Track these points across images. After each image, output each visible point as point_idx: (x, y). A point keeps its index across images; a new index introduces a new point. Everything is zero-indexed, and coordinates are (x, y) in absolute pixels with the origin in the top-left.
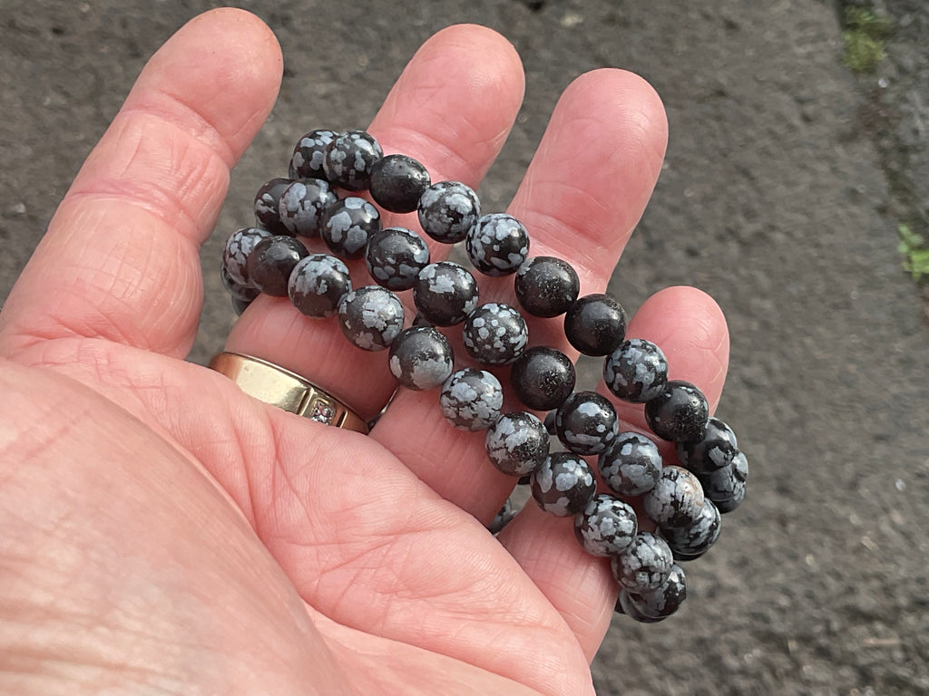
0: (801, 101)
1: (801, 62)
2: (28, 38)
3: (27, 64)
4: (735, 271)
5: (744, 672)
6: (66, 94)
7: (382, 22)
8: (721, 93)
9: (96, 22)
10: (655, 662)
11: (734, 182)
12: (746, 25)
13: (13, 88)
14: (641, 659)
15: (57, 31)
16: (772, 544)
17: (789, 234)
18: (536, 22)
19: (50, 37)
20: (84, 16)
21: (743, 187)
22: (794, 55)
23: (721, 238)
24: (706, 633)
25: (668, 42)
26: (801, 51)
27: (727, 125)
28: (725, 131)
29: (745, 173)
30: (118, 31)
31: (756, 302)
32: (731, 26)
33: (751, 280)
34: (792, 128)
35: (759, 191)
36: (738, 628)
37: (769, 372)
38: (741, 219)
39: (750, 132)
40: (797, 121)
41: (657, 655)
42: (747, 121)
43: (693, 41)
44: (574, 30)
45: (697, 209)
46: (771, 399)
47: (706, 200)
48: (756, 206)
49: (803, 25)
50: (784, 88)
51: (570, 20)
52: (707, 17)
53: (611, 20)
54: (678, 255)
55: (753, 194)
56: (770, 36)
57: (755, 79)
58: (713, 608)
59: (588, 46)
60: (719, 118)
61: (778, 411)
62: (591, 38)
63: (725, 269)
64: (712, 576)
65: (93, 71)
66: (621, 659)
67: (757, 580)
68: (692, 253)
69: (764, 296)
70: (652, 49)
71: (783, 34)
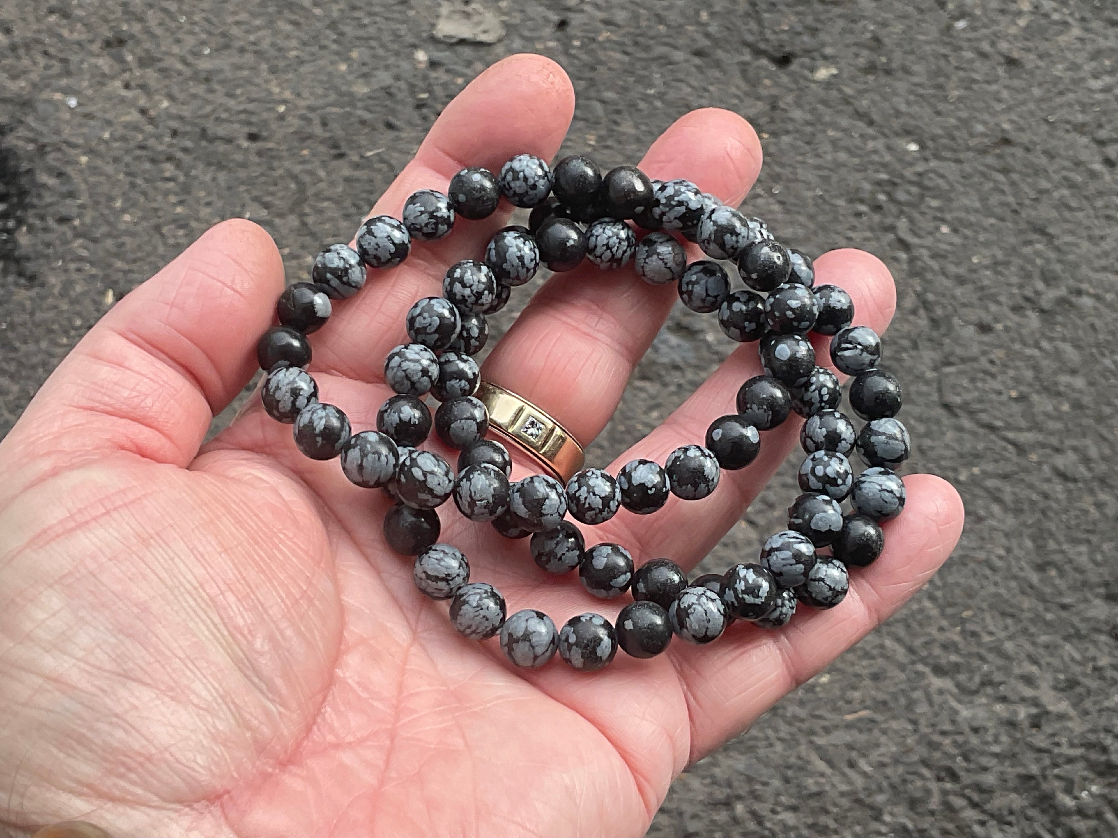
0: (1101, 143)
1: (1099, 96)
2: (221, 147)
3: (222, 176)
4: (1037, 346)
5: (1081, 812)
6: (266, 206)
7: (610, 95)
8: (1006, 141)
9: (294, 123)
10: (975, 805)
11: (1029, 243)
12: (1030, 60)
13: (208, 204)
14: (958, 802)
15: (253, 137)
16: (1104, 661)
17: (1097, 297)
18: (785, 79)
19: (245, 144)
20: (282, 117)
21: (1039, 246)
22: (1090, 90)
23: (1016, 309)
24: (1034, 769)
25: (940, 87)
26: (1096, 84)
27: (1015, 176)
28: (1013, 183)
29: (1042, 231)
30: (318, 130)
31: (1064, 379)
32: (1011, 62)
33: (1057, 355)
34: (1093, 175)
35: (1058, 249)
36: (1070, 760)
37: (1086, 460)
38: (1040, 286)
39: (1044, 184)
40: (1098, 167)
41: (976, 797)
42: (1038, 172)
43: (968, 84)
44: (828, 84)
45: (987, 277)
46: (1092, 492)
47: (995, 265)
48: (1058, 268)
49: (1097, 55)
50: (1080, 128)
51: (823, 73)
52: (983, 55)
53: (871, 68)
54: (970, 331)
55: (1052, 255)
56: (1059, 70)
57: (1046, 121)
58: (1040, 740)
59: (846, 101)
60: (1005, 171)
61: (1099, 505)
62: (849, 91)
63: (1025, 344)
64: (1035, 702)
65: (295, 178)
66: (934, 803)
67: (1088, 704)
68: (984, 328)
69: (1073, 372)
70: (921, 96)
71: (1074, 67)
